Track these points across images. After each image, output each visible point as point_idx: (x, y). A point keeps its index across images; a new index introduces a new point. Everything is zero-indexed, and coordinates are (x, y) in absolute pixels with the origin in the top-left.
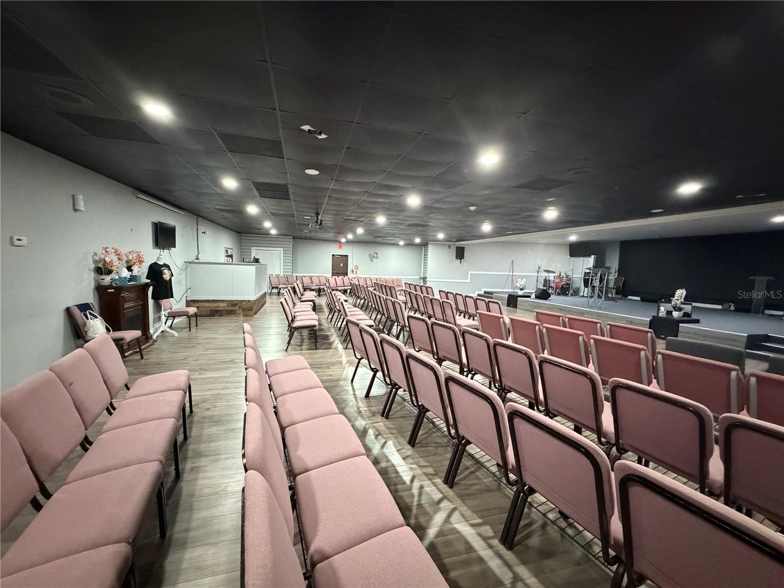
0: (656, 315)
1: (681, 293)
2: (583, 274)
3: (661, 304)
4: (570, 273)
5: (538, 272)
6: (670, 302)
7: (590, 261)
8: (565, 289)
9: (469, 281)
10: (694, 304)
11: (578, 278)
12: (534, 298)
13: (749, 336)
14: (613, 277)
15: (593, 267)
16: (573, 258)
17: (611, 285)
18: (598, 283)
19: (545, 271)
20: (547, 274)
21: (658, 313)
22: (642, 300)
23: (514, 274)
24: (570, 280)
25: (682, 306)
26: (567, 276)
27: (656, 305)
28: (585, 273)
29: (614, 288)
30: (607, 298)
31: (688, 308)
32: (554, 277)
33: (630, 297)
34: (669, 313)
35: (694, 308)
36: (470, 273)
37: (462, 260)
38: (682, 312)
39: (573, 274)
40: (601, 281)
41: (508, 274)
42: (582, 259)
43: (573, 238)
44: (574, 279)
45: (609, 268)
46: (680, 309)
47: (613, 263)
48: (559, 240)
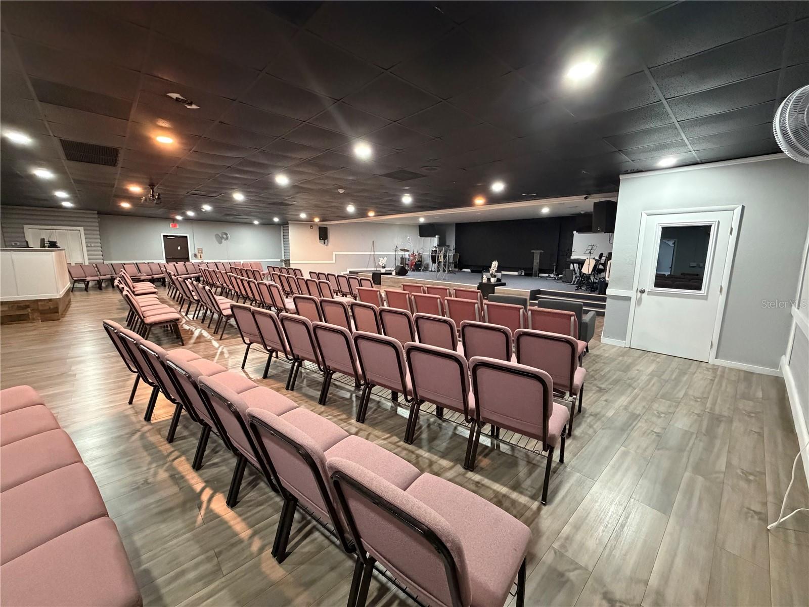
0: (481, 282)
1: (495, 264)
2: (431, 252)
3: (484, 273)
4: (421, 251)
5: (396, 251)
6: (489, 271)
7: (435, 240)
8: (418, 266)
9: (334, 261)
10: (503, 272)
11: (427, 254)
12: (395, 274)
13: (531, 291)
14: (451, 254)
15: (438, 246)
16: (423, 238)
17: (451, 260)
18: (443, 259)
19: (401, 250)
20: (403, 253)
21: (482, 280)
22: (472, 271)
23: (375, 253)
24: (421, 258)
25: (496, 274)
26: (419, 254)
27: (481, 274)
28: (432, 251)
29: (453, 263)
30: (449, 272)
31: (499, 275)
32: (409, 255)
33: (464, 270)
34: (489, 280)
35: (503, 275)
36: (334, 253)
37: (326, 241)
38: (496, 278)
39: (423, 252)
40: (445, 257)
41: (370, 253)
42: (429, 238)
43: (422, 220)
44: (424, 256)
45: (448, 246)
46: (495, 276)
47: (452, 242)
48: (412, 222)
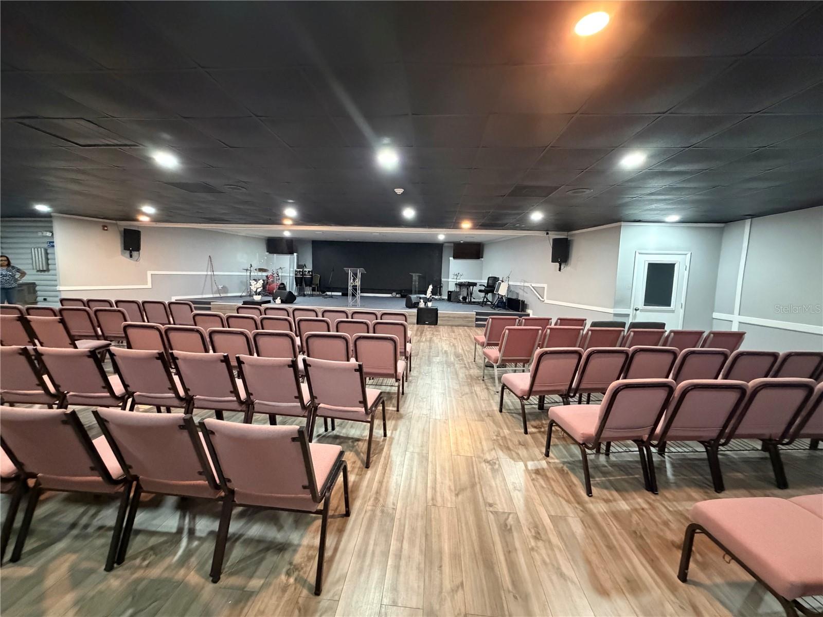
9: (149, 286)
13: (476, 313)
19: (258, 269)
23: (215, 273)
36: (149, 273)
41: (205, 273)
